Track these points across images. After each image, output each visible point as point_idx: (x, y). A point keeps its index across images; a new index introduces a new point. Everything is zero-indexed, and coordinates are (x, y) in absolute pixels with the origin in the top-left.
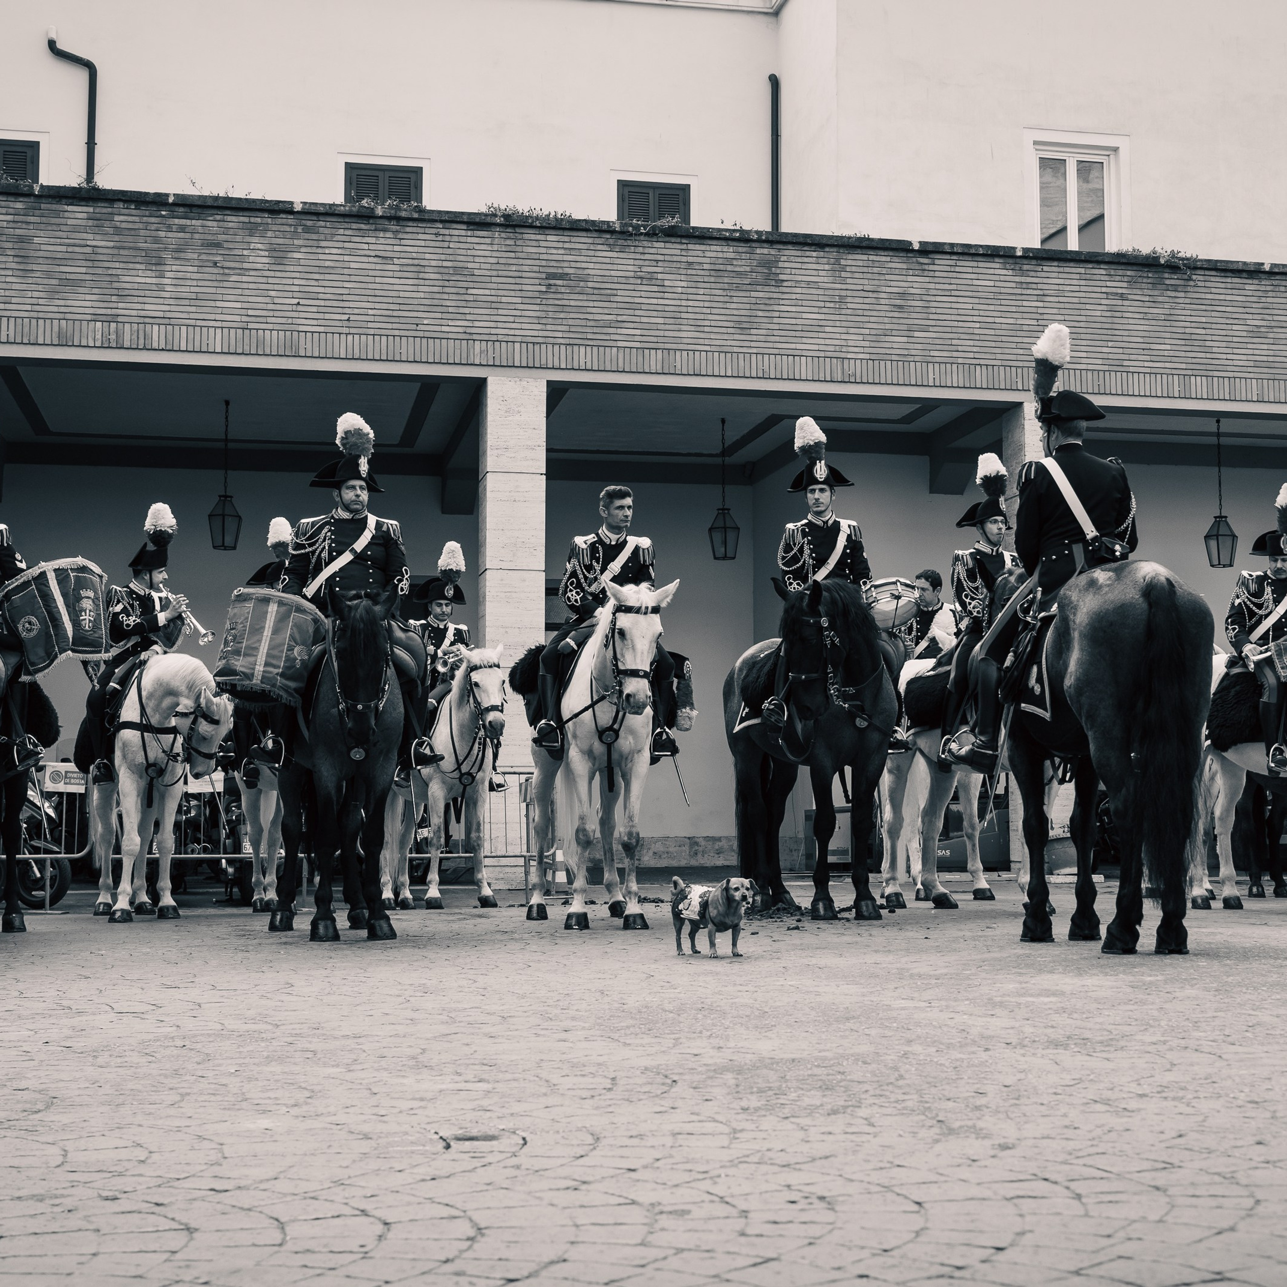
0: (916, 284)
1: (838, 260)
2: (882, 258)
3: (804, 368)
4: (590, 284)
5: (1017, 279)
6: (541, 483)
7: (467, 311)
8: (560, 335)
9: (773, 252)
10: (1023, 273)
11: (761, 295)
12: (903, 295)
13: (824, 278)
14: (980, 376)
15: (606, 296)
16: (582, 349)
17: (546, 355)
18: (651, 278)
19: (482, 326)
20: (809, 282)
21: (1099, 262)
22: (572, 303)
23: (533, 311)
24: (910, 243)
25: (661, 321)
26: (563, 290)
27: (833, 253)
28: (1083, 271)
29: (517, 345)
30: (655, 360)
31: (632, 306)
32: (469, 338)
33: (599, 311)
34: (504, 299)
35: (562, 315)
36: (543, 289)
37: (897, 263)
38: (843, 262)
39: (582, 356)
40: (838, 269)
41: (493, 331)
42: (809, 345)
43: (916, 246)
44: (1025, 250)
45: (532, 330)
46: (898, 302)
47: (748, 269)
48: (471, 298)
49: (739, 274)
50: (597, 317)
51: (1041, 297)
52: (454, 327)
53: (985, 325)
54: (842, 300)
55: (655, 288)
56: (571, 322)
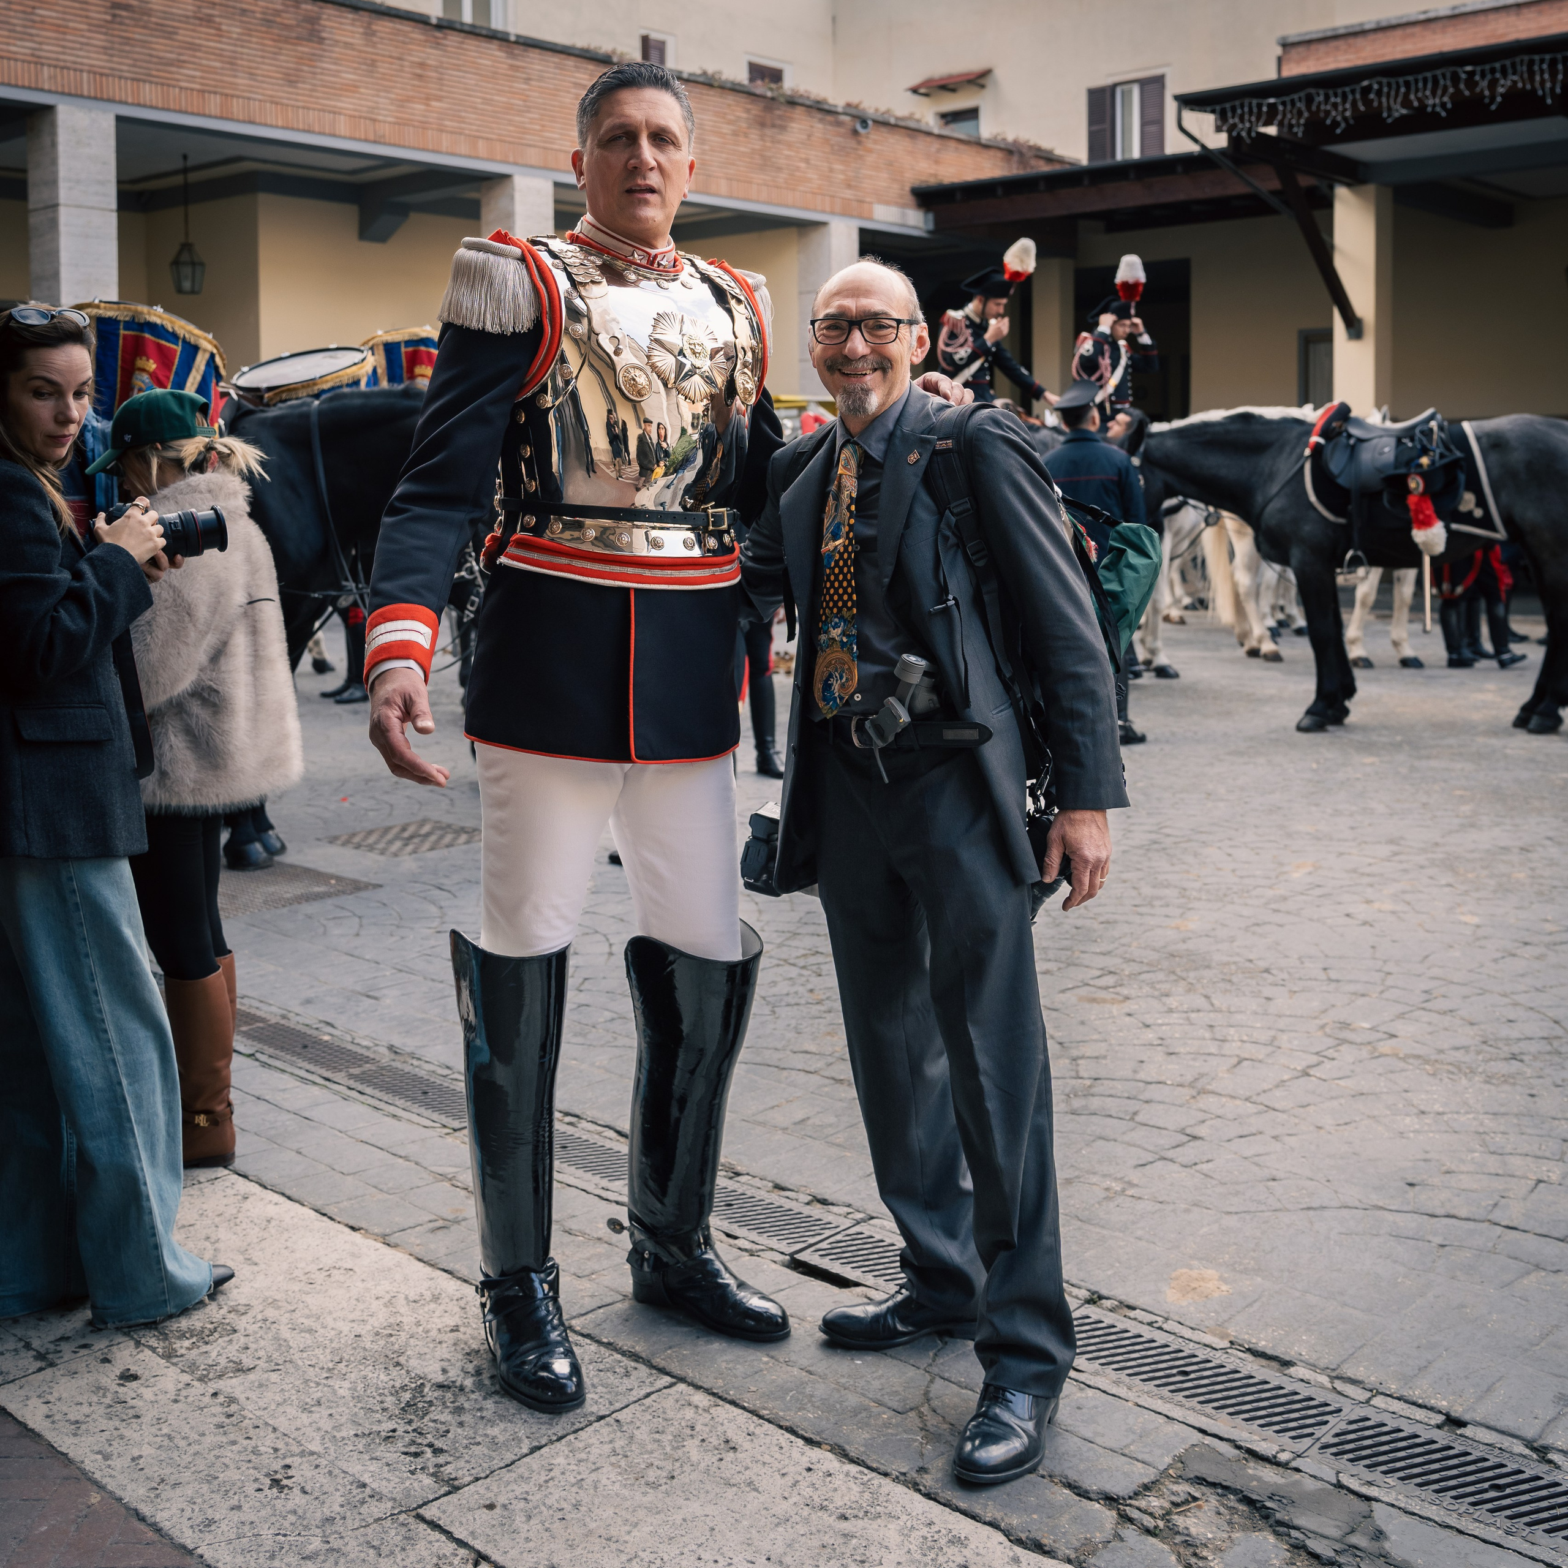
0: (432, 56)
1: (370, 24)
2: (405, 27)
3: (343, 126)
4: (153, 20)
5: (510, 61)
6: (113, 219)
7: (34, 31)
8: (125, 68)
9: (316, 9)
10: (512, 56)
11: (306, 50)
12: (422, 65)
13: (357, 40)
14: (482, 147)
15: (170, 34)
16: (147, 86)
17: (114, 87)
18: (208, 20)
19: (49, 50)
20: (346, 43)
21: (570, 54)
22: (137, 37)
23: (99, 40)
24: (428, 17)
25: (218, 64)
26: (127, 21)
27: (365, 17)
28: (556, 60)
29: (85, 75)
30: (214, 104)
31: (194, 47)
32: (37, 61)
33: (161, 47)
34: (71, 24)
35: (127, 48)
36: (108, 18)
37: (416, 34)
38: (374, 27)
39: (149, 93)
40: (369, 34)
41: (62, 57)
42: (347, 104)
43: (434, 21)
44: (518, 36)
45: (98, 61)
46: (419, 71)
47: (294, 22)
48: (37, 19)
49: (287, 27)
50: (161, 54)
51: (527, 80)
52: (21, 48)
53: (486, 101)
54: (373, 63)
55: (213, 31)
56: (136, 56)
